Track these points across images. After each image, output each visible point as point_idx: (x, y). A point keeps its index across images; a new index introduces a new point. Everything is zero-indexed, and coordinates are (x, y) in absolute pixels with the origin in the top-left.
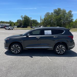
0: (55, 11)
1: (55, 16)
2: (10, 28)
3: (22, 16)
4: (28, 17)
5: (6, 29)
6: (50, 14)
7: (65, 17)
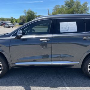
0: (67, 3)
1: (66, 10)
2: (9, 25)
3: (25, 11)
4: (33, 12)
5: (5, 27)
6: (60, 7)
7: (79, 10)
